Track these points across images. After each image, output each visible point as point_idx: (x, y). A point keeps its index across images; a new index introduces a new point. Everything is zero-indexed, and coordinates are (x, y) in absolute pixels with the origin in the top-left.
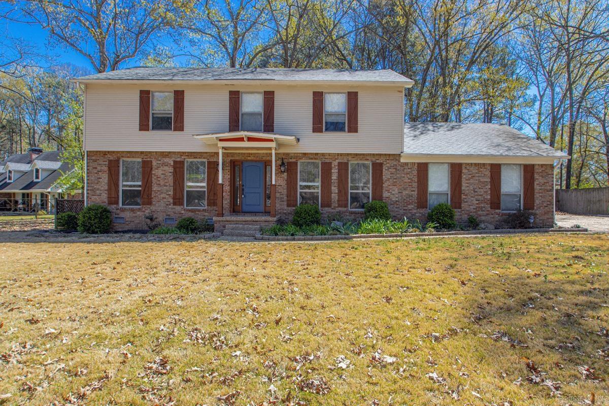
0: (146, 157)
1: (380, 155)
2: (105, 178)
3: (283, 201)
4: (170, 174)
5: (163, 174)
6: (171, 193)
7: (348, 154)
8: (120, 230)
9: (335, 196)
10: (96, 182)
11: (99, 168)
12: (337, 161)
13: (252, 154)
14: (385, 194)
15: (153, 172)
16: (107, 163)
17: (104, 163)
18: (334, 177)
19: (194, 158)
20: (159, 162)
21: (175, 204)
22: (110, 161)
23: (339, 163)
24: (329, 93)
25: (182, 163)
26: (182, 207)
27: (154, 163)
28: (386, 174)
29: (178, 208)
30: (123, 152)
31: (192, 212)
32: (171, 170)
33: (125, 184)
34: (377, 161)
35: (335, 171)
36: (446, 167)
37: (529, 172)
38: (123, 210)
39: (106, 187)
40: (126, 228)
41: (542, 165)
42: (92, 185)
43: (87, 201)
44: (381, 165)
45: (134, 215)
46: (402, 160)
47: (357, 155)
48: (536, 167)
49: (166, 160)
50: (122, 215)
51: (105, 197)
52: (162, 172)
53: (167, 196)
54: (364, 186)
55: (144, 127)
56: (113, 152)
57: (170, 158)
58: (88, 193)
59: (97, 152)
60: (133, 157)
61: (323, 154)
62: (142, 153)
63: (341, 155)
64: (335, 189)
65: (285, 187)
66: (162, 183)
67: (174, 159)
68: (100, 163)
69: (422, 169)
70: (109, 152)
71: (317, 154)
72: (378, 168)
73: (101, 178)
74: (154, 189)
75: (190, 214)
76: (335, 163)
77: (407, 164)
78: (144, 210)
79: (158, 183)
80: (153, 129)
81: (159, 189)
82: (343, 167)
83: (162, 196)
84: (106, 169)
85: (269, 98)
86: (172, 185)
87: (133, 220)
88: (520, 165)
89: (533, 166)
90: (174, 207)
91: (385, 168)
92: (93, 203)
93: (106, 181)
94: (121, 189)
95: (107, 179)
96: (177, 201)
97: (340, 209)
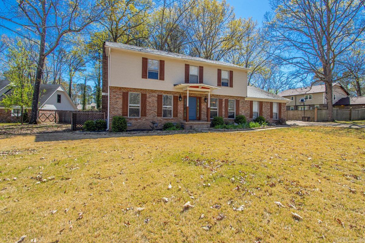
0: (143, 92)
1: (239, 97)
2: (120, 102)
3: (205, 115)
4: (156, 101)
5: (152, 101)
6: (156, 110)
7: (228, 96)
8: (129, 129)
9: (223, 113)
10: (115, 103)
11: (117, 96)
12: (225, 98)
13: (193, 93)
14: (240, 113)
15: (147, 100)
16: (122, 94)
17: (120, 94)
18: (223, 105)
19: (167, 94)
20: (150, 95)
21: (158, 116)
22: (124, 93)
23: (225, 99)
24: (223, 70)
25: (161, 96)
26: (161, 117)
27: (148, 95)
28: (241, 105)
29: (159, 118)
30: (131, 88)
31: (166, 120)
32: (156, 99)
33: (131, 105)
34: (238, 99)
35: (224, 103)
36: (257, 102)
37: (280, 105)
38: (130, 119)
39: (121, 107)
40: (132, 128)
41: (283, 103)
42: (113, 105)
43: (110, 114)
44: (239, 101)
45: (137, 121)
46: (246, 99)
47: (231, 96)
48: (282, 104)
49: (154, 94)
50: (130, 121)
51: (120, 112)
52: (151, 100)
53: (154, 112)
54: (232, 109)
55: (144, 76)
56: (125, 88)
57: (156, 93)
58: (110, 110)
59: (116, 87)
60: (137, 92)
61: (220, 95)
62: (141, 89)
63: (226, 96)
64: (224, 110)
65: (206, 109)
66: (152, 105)
67: (158, 94)
68: (118, 93)
69: (251, 102)
70: (123, 88)
71: (217, 95)
72: (238, 102)
73: (118, 102)
74: (148, 108)
75: (165, 121)
76: (224, 100)
77: (247, 101)
78: (142, 119)
79: (150, 105)
80: (149, 78)
81: (150, 109)
82: (227, 101)
83: (152, 112)
84: (121, 97)
85: (201, 69)
86: (157, 106)
87: (136, 124)
88: (277, 103)
89: (281, 103)
90: (158, 117)
91: (240, 102)
92: (113, 116)
93: (121, 103)
94: (129, 107)
95: (122, 102)
96: (159, 115)
97: (225, 118)
